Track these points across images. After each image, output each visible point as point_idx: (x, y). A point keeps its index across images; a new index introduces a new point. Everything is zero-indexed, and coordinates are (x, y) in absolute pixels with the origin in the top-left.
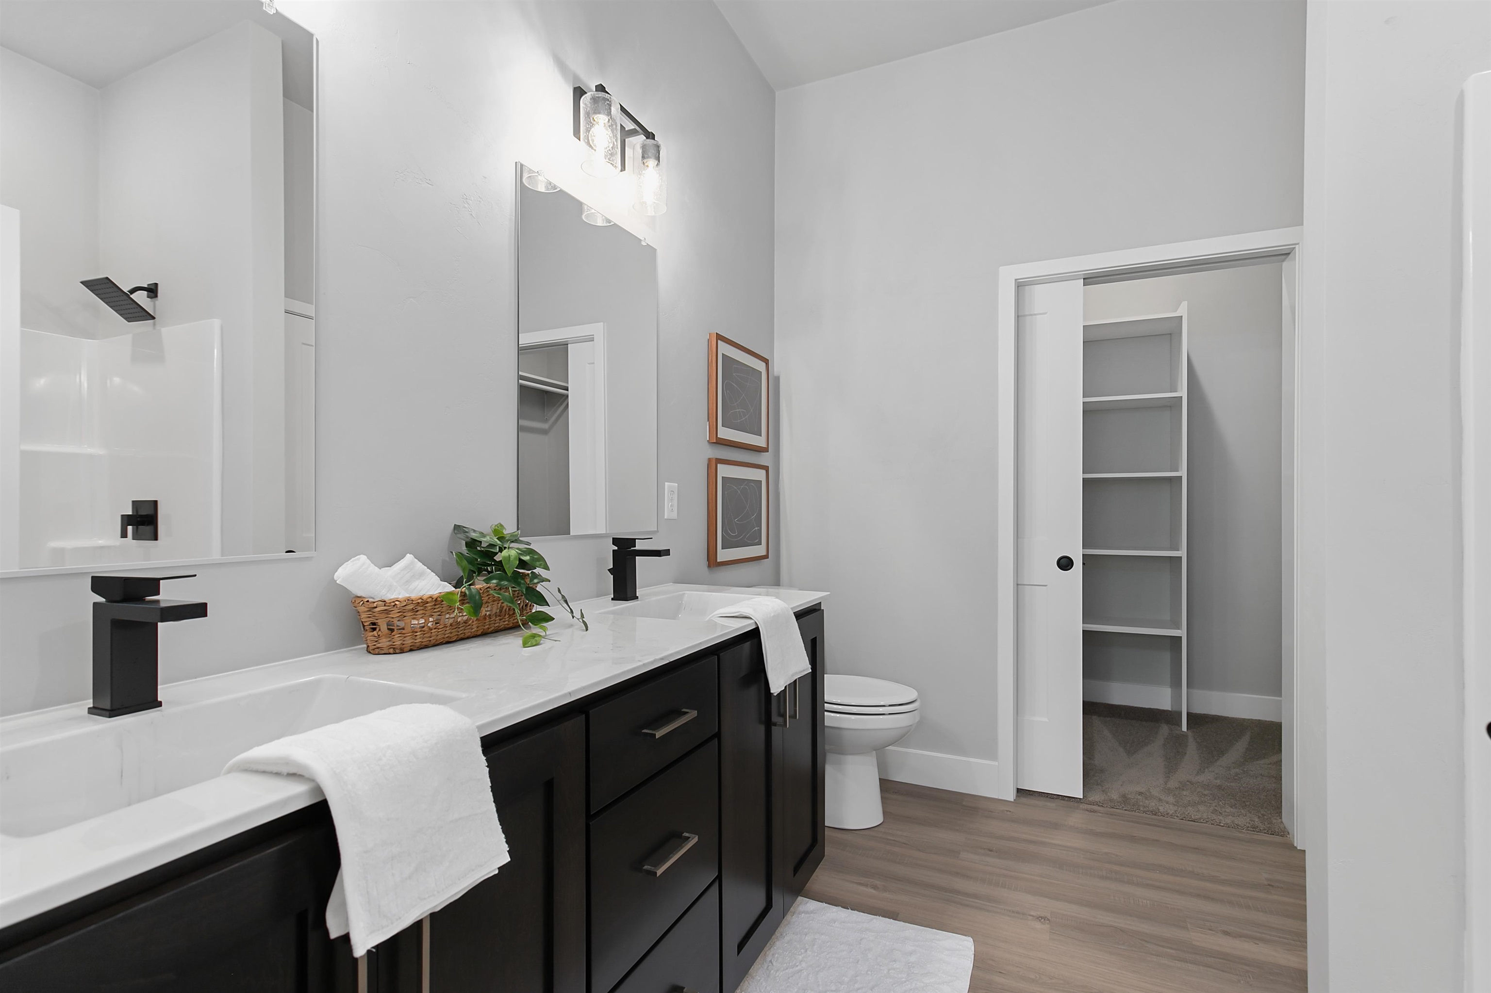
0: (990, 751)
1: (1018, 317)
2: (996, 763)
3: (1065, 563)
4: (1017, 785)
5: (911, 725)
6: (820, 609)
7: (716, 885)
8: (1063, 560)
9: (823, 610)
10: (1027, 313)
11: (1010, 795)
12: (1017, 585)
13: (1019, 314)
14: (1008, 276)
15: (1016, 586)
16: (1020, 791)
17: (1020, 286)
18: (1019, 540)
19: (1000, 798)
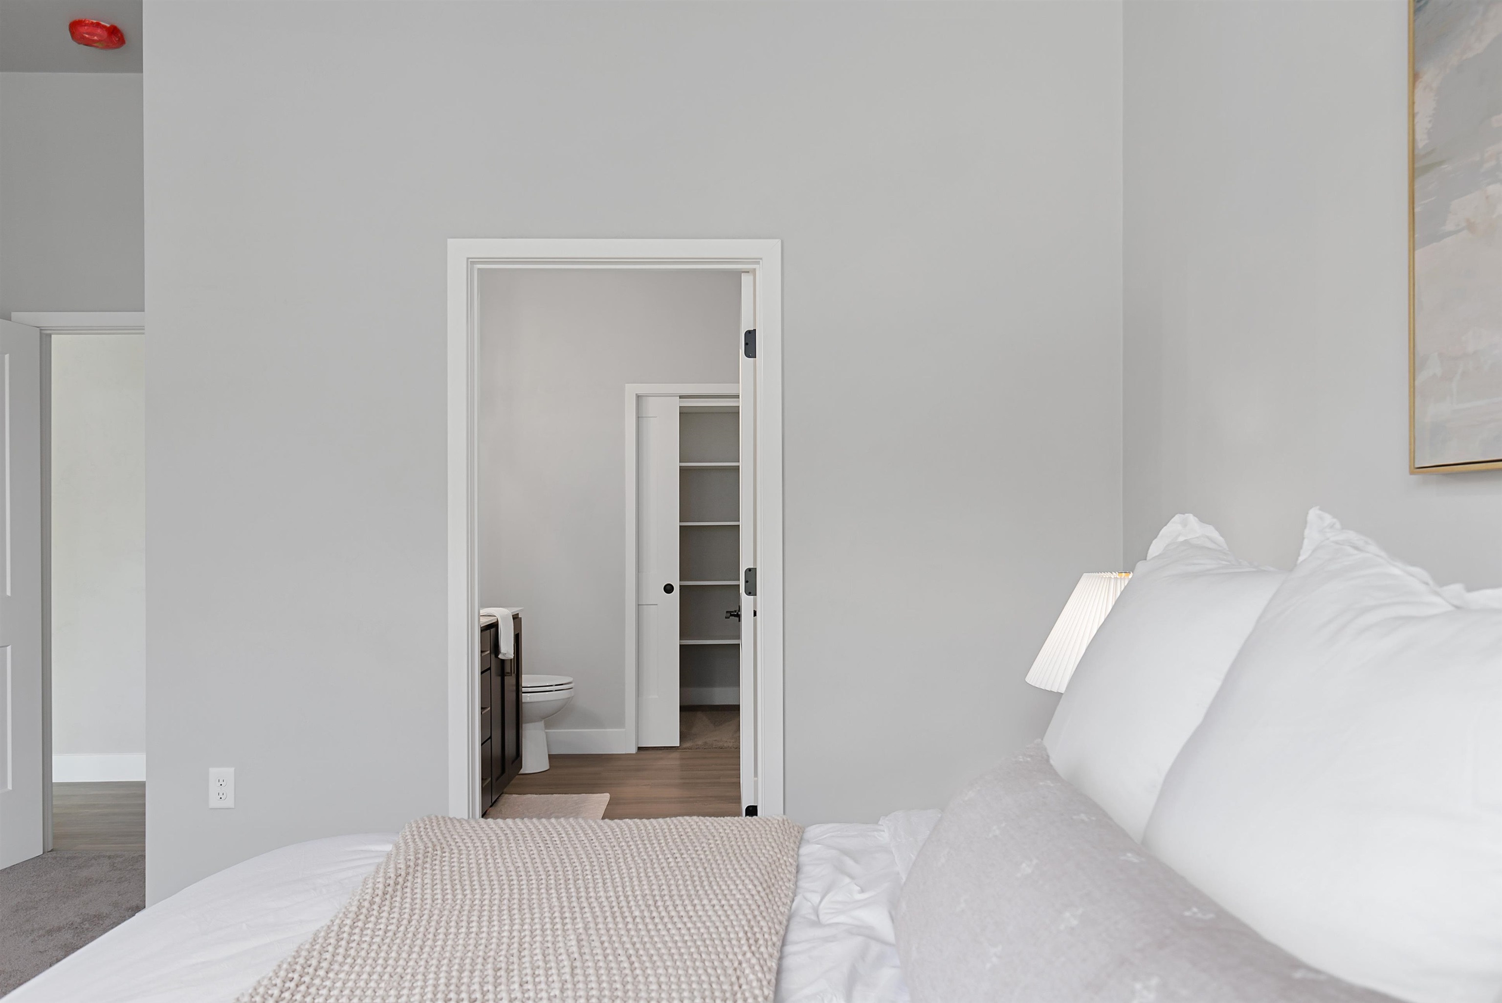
0: (619, 722)
1: (638, 417)
2: (624, 730)
3: (669, 589)
4: (638, 744)
5: (569, 698)
6: (518, 617)
7: (490, 740)
8: (669, 586)
9: (521, 618)
10: (644, 416)
11: (633, 750)
12: (639, 605)
13: (639, 416)
14: (631, 390)
15: (637, 606)
16: (640, 749)
17: (639, 397)
18: (639, 574)
19: (627, 753)
